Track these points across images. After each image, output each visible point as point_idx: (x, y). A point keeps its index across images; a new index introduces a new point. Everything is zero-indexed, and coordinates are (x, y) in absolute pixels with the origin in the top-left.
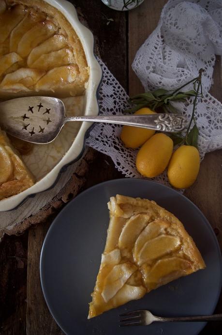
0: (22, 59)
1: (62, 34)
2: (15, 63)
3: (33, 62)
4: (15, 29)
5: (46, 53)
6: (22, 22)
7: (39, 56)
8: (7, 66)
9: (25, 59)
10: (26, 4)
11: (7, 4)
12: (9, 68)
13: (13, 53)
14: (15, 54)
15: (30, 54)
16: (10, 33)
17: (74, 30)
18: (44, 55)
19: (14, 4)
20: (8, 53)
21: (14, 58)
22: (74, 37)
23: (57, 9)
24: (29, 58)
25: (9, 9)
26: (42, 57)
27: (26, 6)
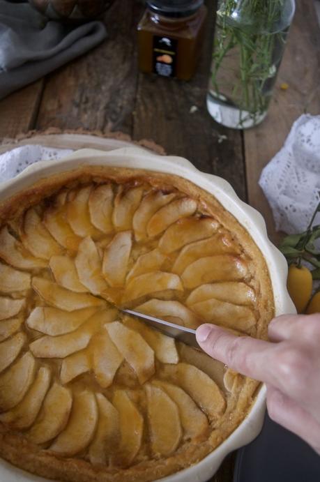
0: (182, 290)
1: (252, 287)
2: (171, 290)
3: (197, 302)
4: (193, 245)
5: (217, 299)
6: (206, 241)
7: (208, 298)
8: (158, 288)
9: (188, 291)
10: (223, 224)
11: (197, 209)
12: (159, 292)
13: (175, 275)
14: (178, 278)
15: (197, 290)
16: (184, 246)
17: (272, 293)
18: (214, 300)
19: (208, 214)
20: (169, 271)
21: (173, 282)
22: (269, 303)
23: (262, 255)
24: (194, 293)
25: (198, 215)
26: (212, 301)
27: (221, 226)
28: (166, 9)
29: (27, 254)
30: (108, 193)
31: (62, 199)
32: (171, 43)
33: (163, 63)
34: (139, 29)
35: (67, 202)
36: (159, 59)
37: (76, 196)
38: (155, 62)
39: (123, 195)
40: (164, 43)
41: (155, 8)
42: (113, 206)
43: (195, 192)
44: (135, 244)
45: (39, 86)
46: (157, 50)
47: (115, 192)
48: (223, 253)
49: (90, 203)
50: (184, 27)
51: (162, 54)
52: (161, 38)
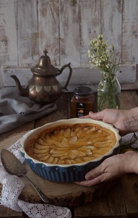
0: (92, 144)
3: (96, 145)
5: (102, 144)
7: (99, 144)
9: (94, 144)
11: (95, 129)
13: (90, 141)
15: (96, 143)
19: (98, 129)
20: (88, 141)
25: (96, 131)
27: (102, 131)
28: (80, 94)
29: (47, 143)
30: (69, 130)
31: (56, 132)
32: (83, 105)
33: (80, 113)
34: (71, 101)
35: (57, 133)
36: (79, 112)
37: (60, 132)
38: (77, 113)
39: (74, 130)
40: (81, 105)
41: (77, 94)
42: (71, 133)
43: (94, 125)
44: (78, 138)
45: (34, 122)
46: (78, 108)
47: (71, 130)
48: (104, 136)
49: (64, 133)
50: (87, 100)
51: (80, 110)
52: (79, 104)
